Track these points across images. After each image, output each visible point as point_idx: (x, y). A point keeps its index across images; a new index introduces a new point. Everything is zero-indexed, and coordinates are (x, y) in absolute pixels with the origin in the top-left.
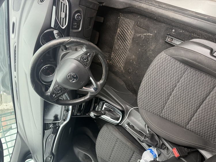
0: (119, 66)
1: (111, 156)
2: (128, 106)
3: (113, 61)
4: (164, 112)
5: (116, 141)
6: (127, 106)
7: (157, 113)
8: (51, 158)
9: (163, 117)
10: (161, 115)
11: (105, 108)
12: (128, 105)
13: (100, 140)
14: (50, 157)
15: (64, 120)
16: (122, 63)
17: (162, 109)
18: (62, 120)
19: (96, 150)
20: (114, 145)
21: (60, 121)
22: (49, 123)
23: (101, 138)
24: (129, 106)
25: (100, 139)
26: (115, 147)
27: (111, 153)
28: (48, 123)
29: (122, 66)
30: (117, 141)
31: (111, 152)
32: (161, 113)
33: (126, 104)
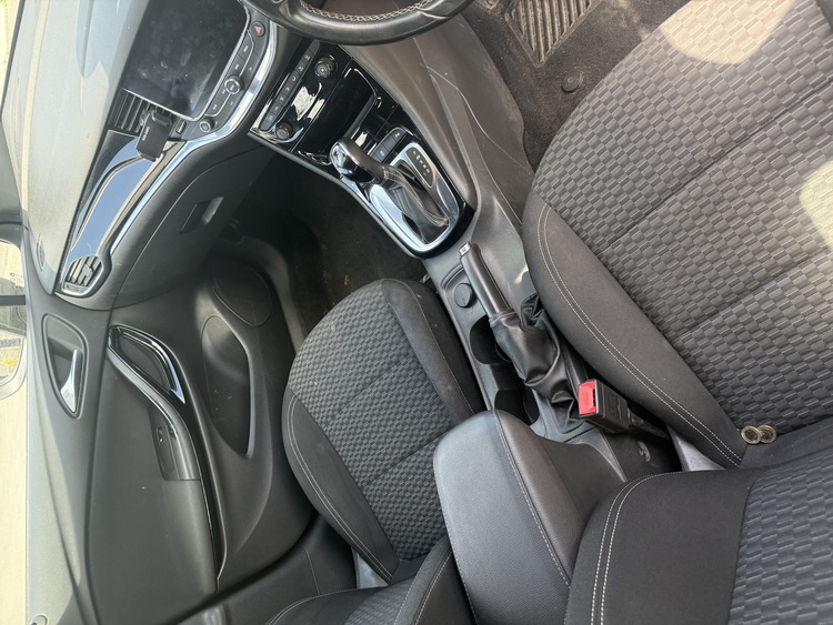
0: (534, 44)
1: (345, 410)
2: (496, 203)
3: (517, 13)
4: (627, 243)
5: (394, 359)
6: (491, 201)
7: (593, 238)
8: (95, 273)
9: (611, 262)
10: (607, 251)
11: (401, 165)
12: (499, 198)
13: (330, 331)
14: (91, 267)
15: (213, 124)
16: (554, 34)
17: (626, 225)
18: (203, 118)
19: (294, 365)
20: (377, 374)
21: (196, 119)
22: (145, 103)
23: (336, 326)
24: (502, 203)
25: (333, 328)
26: (377, 383)
27: (348, 398)
28: (138, 99)
29: (546, 49)
30: (397, 362)
31: (352, 394)
32: (611, 242)
33: (495, 189)
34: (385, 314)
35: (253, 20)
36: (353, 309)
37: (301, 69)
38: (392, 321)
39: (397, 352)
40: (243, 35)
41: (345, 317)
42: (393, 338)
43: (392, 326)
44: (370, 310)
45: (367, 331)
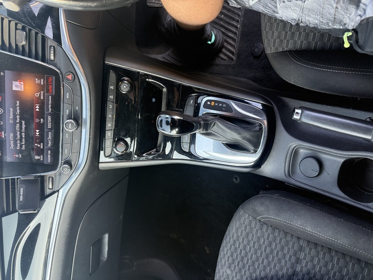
13: (228, 275)
34: (261, 229)
35: (64, 73)
36: (234, 244)
37: (111, 97)
38: (270, 229)
39: (291, 253)
40: (62, 88)
41: (232, 256)
42: (280, 243)
43: (273, 233)
44: (247, 235)
45: (256, 253)
